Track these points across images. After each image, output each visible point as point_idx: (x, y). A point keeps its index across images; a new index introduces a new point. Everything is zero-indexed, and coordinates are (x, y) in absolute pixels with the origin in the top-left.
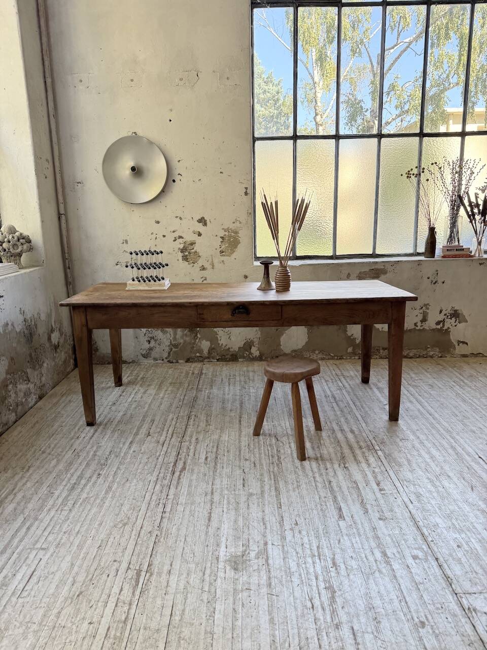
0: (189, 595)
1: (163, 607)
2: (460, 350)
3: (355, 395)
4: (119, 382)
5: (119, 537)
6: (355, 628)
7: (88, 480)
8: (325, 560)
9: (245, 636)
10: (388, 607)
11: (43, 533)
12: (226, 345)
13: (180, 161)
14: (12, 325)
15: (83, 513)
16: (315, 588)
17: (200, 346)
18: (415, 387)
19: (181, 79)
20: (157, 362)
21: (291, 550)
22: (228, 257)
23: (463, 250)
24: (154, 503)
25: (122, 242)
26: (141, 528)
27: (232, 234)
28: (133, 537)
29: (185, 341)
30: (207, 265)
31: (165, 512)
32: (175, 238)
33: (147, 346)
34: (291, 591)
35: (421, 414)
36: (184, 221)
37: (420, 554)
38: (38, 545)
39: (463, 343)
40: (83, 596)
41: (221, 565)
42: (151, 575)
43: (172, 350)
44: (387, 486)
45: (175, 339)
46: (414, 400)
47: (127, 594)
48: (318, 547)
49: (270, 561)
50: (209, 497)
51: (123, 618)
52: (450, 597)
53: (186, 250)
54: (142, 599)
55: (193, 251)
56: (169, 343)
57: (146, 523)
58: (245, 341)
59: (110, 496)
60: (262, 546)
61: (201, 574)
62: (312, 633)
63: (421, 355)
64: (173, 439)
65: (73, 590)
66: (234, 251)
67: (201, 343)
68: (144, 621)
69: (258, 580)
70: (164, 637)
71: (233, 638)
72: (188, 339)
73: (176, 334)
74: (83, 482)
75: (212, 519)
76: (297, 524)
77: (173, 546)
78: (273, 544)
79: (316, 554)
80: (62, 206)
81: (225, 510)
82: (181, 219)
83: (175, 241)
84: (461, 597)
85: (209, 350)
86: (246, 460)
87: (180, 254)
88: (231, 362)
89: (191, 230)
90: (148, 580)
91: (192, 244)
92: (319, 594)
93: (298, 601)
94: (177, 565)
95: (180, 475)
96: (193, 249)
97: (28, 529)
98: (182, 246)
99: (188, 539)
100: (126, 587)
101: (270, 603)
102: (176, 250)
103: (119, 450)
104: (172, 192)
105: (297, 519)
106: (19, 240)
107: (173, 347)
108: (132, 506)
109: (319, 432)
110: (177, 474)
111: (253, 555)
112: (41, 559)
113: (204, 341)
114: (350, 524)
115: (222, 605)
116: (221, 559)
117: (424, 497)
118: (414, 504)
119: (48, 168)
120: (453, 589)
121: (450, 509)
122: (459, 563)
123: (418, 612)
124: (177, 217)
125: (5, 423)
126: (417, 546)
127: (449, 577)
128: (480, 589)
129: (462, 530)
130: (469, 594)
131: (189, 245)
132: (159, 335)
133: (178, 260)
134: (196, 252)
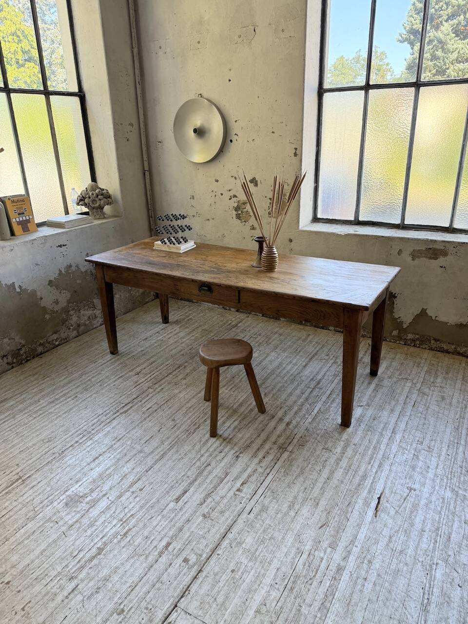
0: (24, 508)
1: (5, 509)
4: (166, 320)
5: (37, 449)
7: (67, 398)
8: (124, 528)
9: (20, 552)
10: (118, 586)
13: (237, 121)
14: (77, 266)
15: (38, 423)
16: (92, 544)
19: (240, 37)
21: (113, 508)
24: (80, 432)
25: (190, 198)
26: (54, 448)
28: (43, 452)
30: (256, 225)
31: (77, 442)
32: (231, 196)
34: (78, 538)
36: (238, 181)
37: (193, 560)
41: (63, 497)
42: (23, 484)
44: (248, 490)
48: (132, 515)
49: (92, 510)
50: (113, 442)
52: (167, 606)
53: (240, 209)
55: (245, 210)
57: (59, 446)
59: (65, 416)
60: (100, 496)
61: (46, 497)
62: (53, 573)
64: (147, 384)
69: (70, 519)
71: (13, 549)
74: (63, 399)
75: (97, 460)
76: (141, 490)
77: (54, 469)
78: (108, 498)
79: (124, 520)
80: (146, 164)
81: (112, 457)
82: (235, 178)
83: (230, 199)
84: (176, 611)
86: (173, 420)
90: (18, 486)
91: (245, 203)
92: (90, 549)
93: (73, 547)
94: (41, 484)
95: (118, 416)
97: (4, 422)
98: (236, 205)
99: (67, 469)
100: (4, 485)
101: (56, 539)
102: (231, 208)
103: (107, 381)
104: (229, 152)
105: (147, 486)
106: (97, 196)
108: (67, 429)
109: (259, 414)
111: (88, 499)
114: (177, 508)
115: (32, 525)
116: (67, 493)
117: (267, 513)
118: (249, 516)
119: (131, 131)
120: (178, 601)
121: (274, 535)
122: (212, 584)
123: (130, 602)
124: (232, 177)
125: (64, 338)
126: (200, 552)
127: (189, 591)
128: (199, 614)
129: (256, 559)
130: (186, 612)
131: (242, 204)
133: (232, 218)
134: (248, 211)
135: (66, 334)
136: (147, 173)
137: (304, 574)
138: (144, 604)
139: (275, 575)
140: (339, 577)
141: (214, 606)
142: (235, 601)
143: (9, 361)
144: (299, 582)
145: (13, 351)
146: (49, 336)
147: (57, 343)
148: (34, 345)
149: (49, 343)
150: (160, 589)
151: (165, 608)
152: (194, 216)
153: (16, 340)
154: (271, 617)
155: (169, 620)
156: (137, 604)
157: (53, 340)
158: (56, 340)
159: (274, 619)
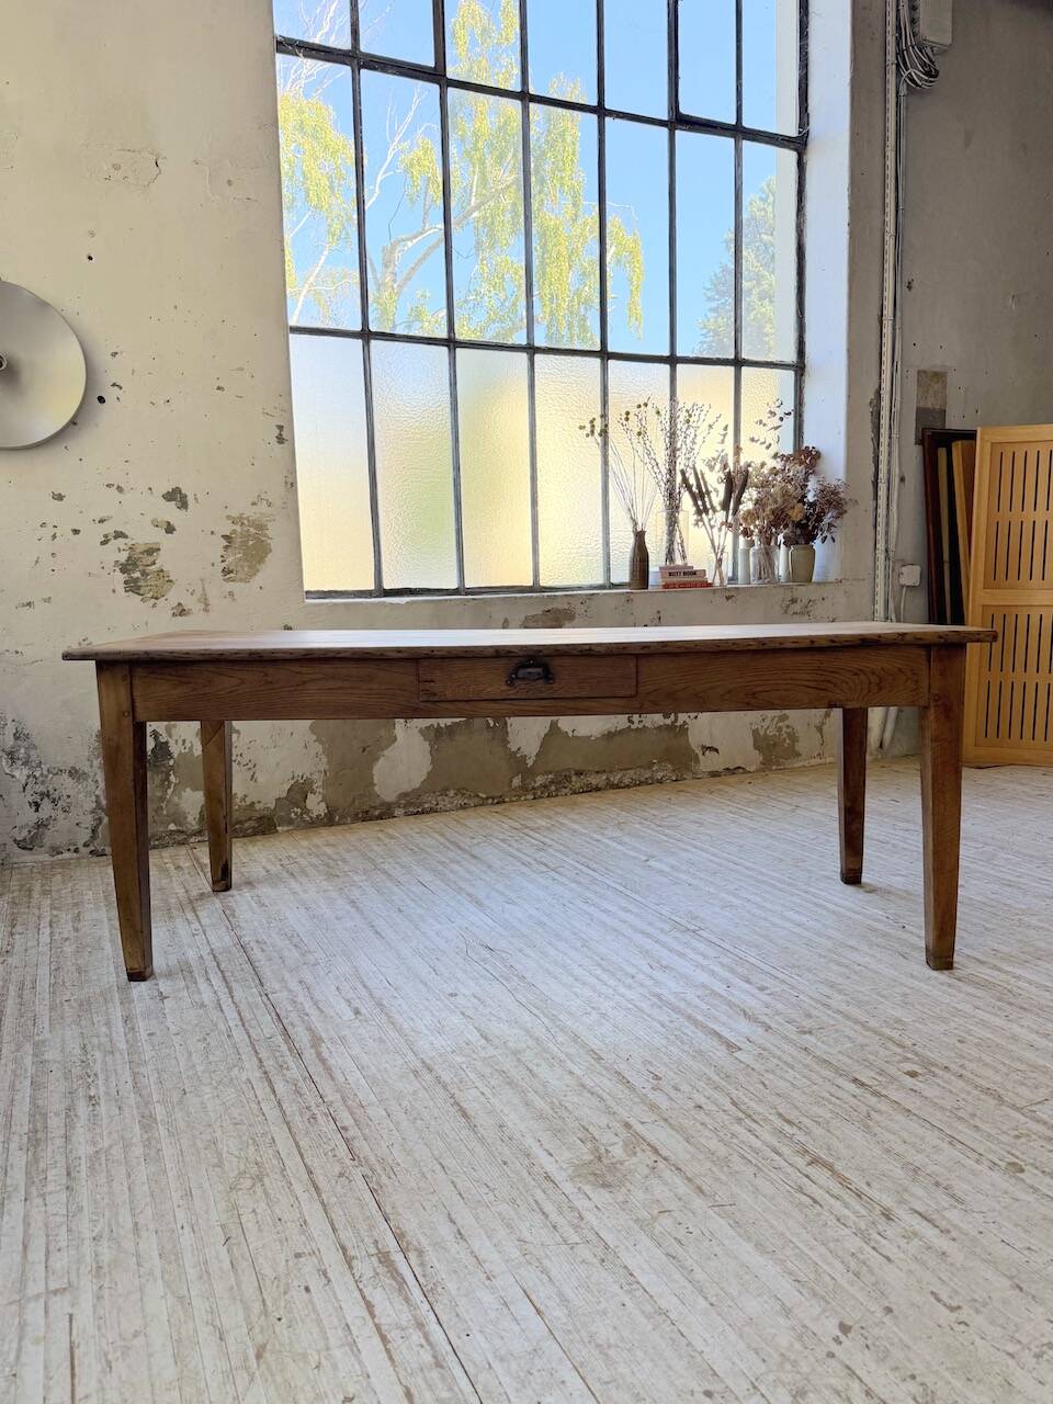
0: (546, 1262)
1: (505, 1304)
2: (708, 762)
3: (577, 854)
5: (263, 1205)
6: (917, 1208)
7: (67, 1116)
8: (766, 1120)
9: (735, 1293)
10: (941, 1159)
11: (25, 1256)
12: (246, 796)
13: (116, 353)
15: (115, 1184)
16: (790, 1170)
17: (177, 805)
18: (676, 827)
19: (117, 167)
20: (60, 857)
21: (686, 1123)
22: (242, 585)
23: (695, 573)
24: (298, 1118)
26: (310, 1172)
27: (252, 529)
28: (303, 1197)
30: (190, 603)
31: (345, 1129)
32: (106, 536)
33: (31, 817)
34: (750, 1188)
35: (720, 865)
37: (916, 1068)
38: (36, 1287)
39: (711, 749)
40: (272, 1352)
41: (568, 1188)
42: (420, 1253)
43: (101, 822)
44: (765, 981)
46: (688, 847)
47: (390, 1310)
49: (664, 1152)
51: (427, 1357)
52: (1018, 1116)
53: (135, 564)
54: (441, 1307)
55: (153, 568)
56: (94, 805)
57: (314, 1163)
58: (292, 782)
59: (163, 1131)
60: (624, 1133)
61: (538, 1217)
62: (854, 1243)
63: (643, 779)
64: (238, 994)
65: (232, 1349)
66: (258, 571)
67: (180, 798)
68: (486, 1346)
69: (670, 1190)
70: (561, 1359)
71: (712, 1305)
74: (56, 1123)
75: (471, 1113)
76: (657, 1078)
77: (422, 1184)
78: (643, 1123)
79: (741, 1115)
81: (487, 1091)
82: (120, 489)
83: (103, 543)
85: (200, 813)
87: (120, 577)
88: (258, 837)
89: (149, 518)
90: (422, 1265)
91: (152, 551)
93: (779, 1201)
94: (465, 1218)
95: (319, 1054)
96: (154, 563)
98: (123, 557)
99: (450, 1162)
100: (377, 1296)
101: (731, 1222)
102: (110, 565)
103: (104, 1040)
104: (97, 426)
105: (652, 1069)
107: (103, 815)
108: (245, 1138)
110: (309, 1054)
111: (618, 1151)
112: (71, 1316)
113: (188, 790)
114: (756, 1053)
115: (635, 1256)
116: (559, 1176)
124: (109, 486)
131: (142, 553)
132: (66, 785)
133: (114, 591)
134: (162, 571)
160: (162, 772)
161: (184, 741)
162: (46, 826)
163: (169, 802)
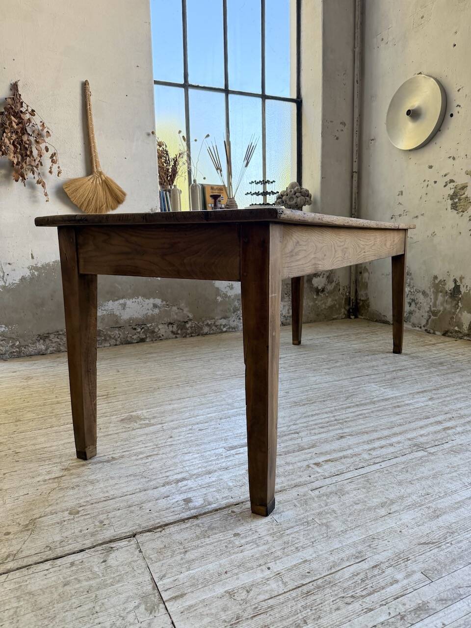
10: (96, 491)
13: (460, 89)
17: (460, 318)
20: (415, 328)
25: (398, 194)
29: (445, 309)
32: (446, 182)
36: (457, 161)
43: (430, 318)
45: (435, 305)
52: (125, 531)
53: (457, 195)
55: (463, 196)
56: (429, 309)
67: (462, 314)
72: (448, 307)
73: (437, 300)
80: (355, 165)
82: (454, 159)
83: (445, 186)
87: (450, 202)
89: (464, 171)
91: (464, 187)
96: (464, 194)
98: (451, 192)
102: (446, 197)
104: (448, 129)
107: (431, 315)
113: (465, 312)
117: (340, 497)
118: (310, 492)
119: (342, 130)
120: (141, 533)
121: (332, 523)
122: (197, 536)
123: (93, 509)
124: (450, 157)
125: (233, 326)
126: (211, 499)
127: (164, 529)
128: (151, 556)
129: (282, 536)
130: (138, 547)
131: (460, 189)
132: (420, 298)
133: (446, 209)
134: (467, 197)
135: (235, 323)
136: (355, 175)
137: (345, 585)
138: (102, 517)
139: (295, 565)
140: (412, 620)
141: (178, 558)
142: (210, 566)
143: (174, 330)
144: (328, 590)
145: (180, 321)
146: (217, 319)
147: (225, 329)
148: (201, 323)
149: (216, 326)
150: (133, 513)
151: (120, 532)
152: (400, 215)
153: (185, 312)
154: (244, 610)
155: (113, 545)
156: (95, 514)
157: (221, 325)
158: (224, 326)
159: (246, 615)
160: (456, 300)
161: (467, 286)
162: (412, 313)
163: (457, 315)
